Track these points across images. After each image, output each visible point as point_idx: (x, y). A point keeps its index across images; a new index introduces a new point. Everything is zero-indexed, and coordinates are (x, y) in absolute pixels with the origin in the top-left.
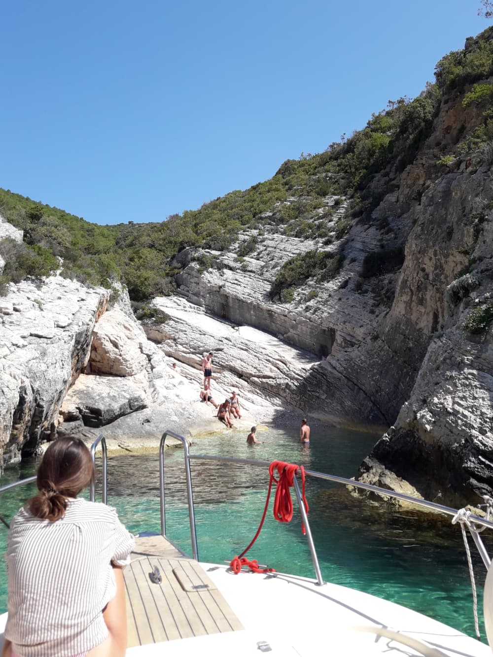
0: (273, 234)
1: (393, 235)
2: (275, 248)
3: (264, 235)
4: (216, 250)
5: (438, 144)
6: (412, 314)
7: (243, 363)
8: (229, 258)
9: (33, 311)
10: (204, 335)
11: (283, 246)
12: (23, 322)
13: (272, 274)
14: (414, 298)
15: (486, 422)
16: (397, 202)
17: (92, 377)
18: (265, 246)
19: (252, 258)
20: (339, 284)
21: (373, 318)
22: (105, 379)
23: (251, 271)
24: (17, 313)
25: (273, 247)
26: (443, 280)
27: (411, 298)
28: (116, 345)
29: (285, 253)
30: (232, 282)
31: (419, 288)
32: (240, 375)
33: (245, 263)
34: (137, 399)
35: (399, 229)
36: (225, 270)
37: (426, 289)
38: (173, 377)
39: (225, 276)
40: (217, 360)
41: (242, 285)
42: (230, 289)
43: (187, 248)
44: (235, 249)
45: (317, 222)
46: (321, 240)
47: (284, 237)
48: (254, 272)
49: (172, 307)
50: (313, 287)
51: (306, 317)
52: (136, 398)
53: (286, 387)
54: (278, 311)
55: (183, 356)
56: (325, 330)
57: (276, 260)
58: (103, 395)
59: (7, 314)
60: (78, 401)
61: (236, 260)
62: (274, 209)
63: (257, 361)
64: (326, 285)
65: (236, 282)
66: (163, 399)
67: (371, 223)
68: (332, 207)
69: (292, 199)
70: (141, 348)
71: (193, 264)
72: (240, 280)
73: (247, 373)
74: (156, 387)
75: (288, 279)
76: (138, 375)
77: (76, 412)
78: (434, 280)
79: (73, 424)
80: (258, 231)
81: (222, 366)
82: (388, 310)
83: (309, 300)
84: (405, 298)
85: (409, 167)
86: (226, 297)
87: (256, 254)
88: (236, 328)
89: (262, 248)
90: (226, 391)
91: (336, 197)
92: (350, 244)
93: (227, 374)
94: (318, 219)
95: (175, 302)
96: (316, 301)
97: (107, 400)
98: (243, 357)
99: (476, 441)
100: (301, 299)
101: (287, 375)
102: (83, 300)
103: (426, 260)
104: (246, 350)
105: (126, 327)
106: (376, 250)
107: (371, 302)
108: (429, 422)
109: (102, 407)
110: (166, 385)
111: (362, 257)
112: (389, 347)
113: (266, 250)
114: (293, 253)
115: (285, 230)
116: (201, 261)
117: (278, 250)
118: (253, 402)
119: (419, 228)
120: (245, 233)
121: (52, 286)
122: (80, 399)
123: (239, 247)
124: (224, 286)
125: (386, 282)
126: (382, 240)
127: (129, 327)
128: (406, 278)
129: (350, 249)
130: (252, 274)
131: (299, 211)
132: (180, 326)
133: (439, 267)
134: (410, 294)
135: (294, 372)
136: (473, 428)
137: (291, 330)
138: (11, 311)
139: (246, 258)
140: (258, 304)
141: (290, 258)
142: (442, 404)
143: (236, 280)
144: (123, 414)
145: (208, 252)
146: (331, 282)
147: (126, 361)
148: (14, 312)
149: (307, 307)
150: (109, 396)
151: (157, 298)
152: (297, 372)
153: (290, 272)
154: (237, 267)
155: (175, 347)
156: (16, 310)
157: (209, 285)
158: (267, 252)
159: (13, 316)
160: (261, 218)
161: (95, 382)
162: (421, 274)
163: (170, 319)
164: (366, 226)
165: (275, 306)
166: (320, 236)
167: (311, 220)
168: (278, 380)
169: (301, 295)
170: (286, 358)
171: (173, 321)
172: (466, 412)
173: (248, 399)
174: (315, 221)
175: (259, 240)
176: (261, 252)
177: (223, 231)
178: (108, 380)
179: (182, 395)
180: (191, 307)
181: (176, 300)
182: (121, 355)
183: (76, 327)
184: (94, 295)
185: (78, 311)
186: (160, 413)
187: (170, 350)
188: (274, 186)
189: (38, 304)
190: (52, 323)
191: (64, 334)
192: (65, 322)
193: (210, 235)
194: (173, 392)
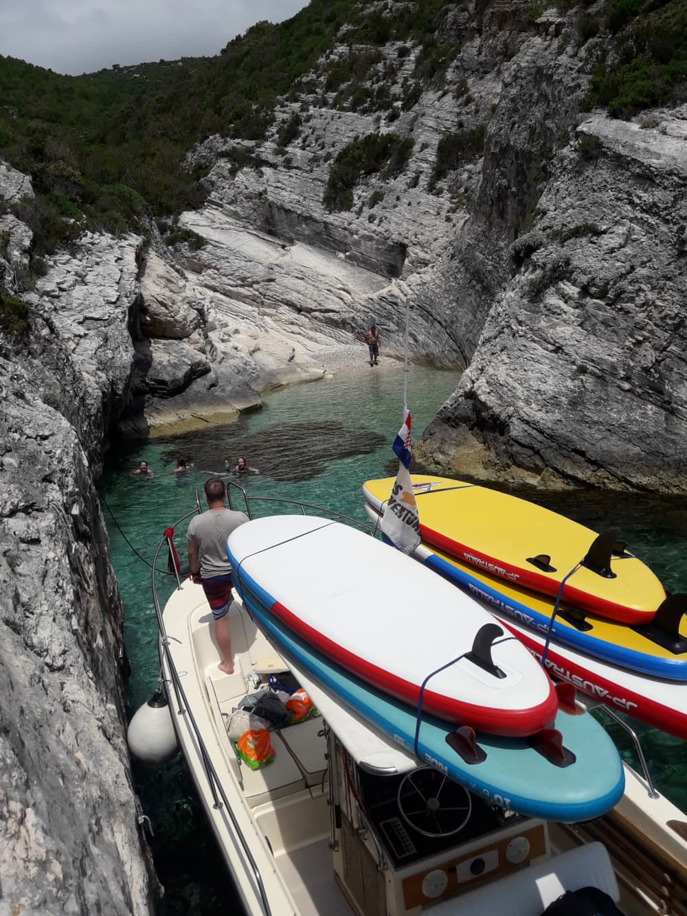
0: (320, 108)
1: (473, 107)
2: (325, 130)
3: (308, 111)
4: (249, 139)
7: (301, 296)
8: (267, 149)
9: (78, 287)
10: (251, 261)
11: (335, 127)
12: (75, 305)
14: (495, 209)
15: (532, 393)
16: (479, 55)
18: (311, 128)
19: (296, 147)
20: (409, 181)
21: (449, 229)
23: (296, 168)
24: (64, 293)
25: (321, 129)
27: (492, 208)
28: (165, 306)
29: (338, 137)
30: (274, 185)
31: (500, 198)
32: (299, 310)
33: (287, 156)
34: (199, 364)
35: (481, 97)
36: (264, 169)
37: (507, 199)
38: (227, 325)
39: (265, 177)
40: (270, 294)
41: (288, 189)
42: (273, 196)
43: (211, 138)
44: (273, 136)
45: (376, 86)
46: (384, 114)
47: (334, 111)
48: (301, 169)
49: (205, 226)
50: (377, 187)
51: (370, 230)
52: (197, 363)
53: (353, 321)
54: (336, 223)
55: (230, 290)
56: (393, 246)
57: (327, 149)
58: (164, 363)
59: (55, 297)
61: (277, 152)
62: (318, 68)
63: (316, 293)
64: (392, 183)
65: (279, 185)
66: (222, 355)
67: (446, 88)
68: (397, 60)
69: (341, 48)
70: (190, 303)
71: (221, 162)
72: (285, 182)
73: (307, 308)
74: (214, 342)
75: (345, 178)
76: (194, 335)
80: (300, 104)
81: (277, 300)
82: (468, 217)
83: (373, 206)
84: (484, 208)
86: (271, 206)
87: (300, 140)
88: (288, 247)
89: (307, 131)
90: (285, 330)
91: (399, 44)
92: (420, 120)
93: (284, 309)
94: (378, 80)
95: (207, 217)
96: (381, 207)
97: (169, 368)
98: (301, 289)
100: (364, 204)
101: (353, 308)
102: (120, 259)
103: (507, 163)
104: (302, 279)
105: (168, 280)
106: (453, 130)
107: (447, 205)
109: (167, 377)
110: (221, 337)
111: (435, 139)
113: (312, 133)
114: (349, 137)
115: (335, 101)
116: (231, 156)
117: (328, 134)
118: (316, 341)
120: (284, 109)
123: (278, 133)
124: (265, 191)
125: (465, 176)
126: (459, 114)
127: (172, 279)
128: (485, 183)
129: (420, 128)
130: (299, 172)
132: (219, 252)
133: (521, 173)
135: (360, 304)
137: (353, 249)
138: (58, 293)
139: (289, 149)
140: (311, 215)
141: (345, 145)
143: (279, 182)
144: (188, 382)
145: (239, 143)
146: (398, 179)
147: (180, 322)
148: (61, 294)
149: (370, 217)
150: (171, 365)
151: (185, 213)
152: (363, 303)
153: (347, 168)
154: (279, 163)
155: (219, 280)
156: (62, 290)
157: (246, 191)
158: (314, 137)
159: (62, 298)
160: (302, 84)
161: (151, 349)
163: (207, 243)
164: (440, 93)
165: (332, 217)
166: (383, 108)
167: (369, 84)
168: (342, 314)
169: (362, 199)
170: (351, 287)
171: (211, 246)
172: (516, 385)
173: (311, 339)
174: (373, 83)
175: (303, 119)
176: (307, 137)
177: (254, 107)
178: (164, 344)
179: (240, 346)
180: (229, 223)
181: (209, 215)
182: (172, 317)
183: (125, 299)
184: (128, 249)
185: (121, 277)
186: (222, 373)
187: (213, 283)
188: (315, 25)
189: (81, 279)
190: (102, 299)
191: (117, 310)
192: (114, 296)
193: (238, 116)
194: (230, 344)
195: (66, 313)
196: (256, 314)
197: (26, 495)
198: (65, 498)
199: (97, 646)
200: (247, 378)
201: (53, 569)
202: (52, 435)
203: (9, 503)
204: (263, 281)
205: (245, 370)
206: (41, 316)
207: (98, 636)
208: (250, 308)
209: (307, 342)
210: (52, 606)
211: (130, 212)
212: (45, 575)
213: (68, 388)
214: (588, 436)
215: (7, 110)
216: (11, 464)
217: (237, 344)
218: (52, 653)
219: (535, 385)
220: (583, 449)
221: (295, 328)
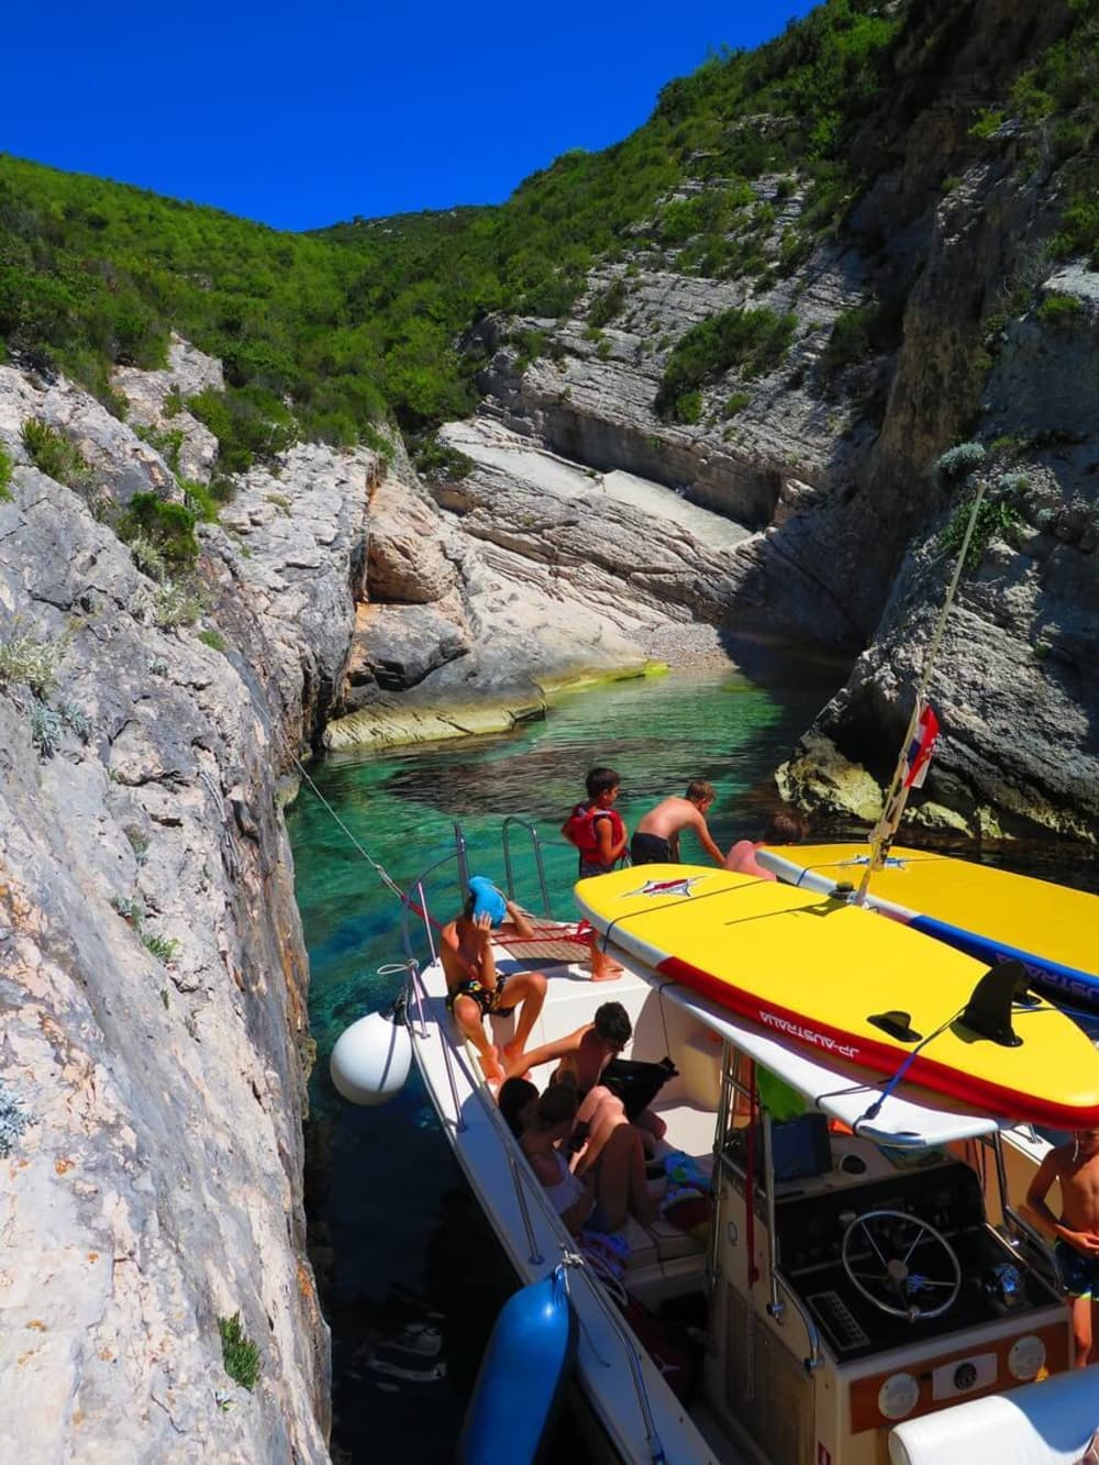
0: (656, 271)
2: (661, 304)
3: (638, 275)
4: (546, 317)
5: (982, 62)
6: (913, 451)
7: (615, 548)
8: (573, 331)
9: (278, 520)
10: (542, 495)
11: (678, 299)
12: (272, 545)
13: (655, 364)
14: (917, 420)
15: (963, 688)
16: (901, 191)
17: (376, 607)
18: (641, 300)
19: (618, 328)
20: (787, 379)
21: (849, 450)
22: (397, 610)
23: (615, 359)
24: (258, 528)
25: (655, 302)
26: (966, 390)
27: (913, 419)
28: (405, 553)
29: (681, 314)
30: (581, 383)
31: (926, 404)
32: (613, 569)
33: (603, 341)
34: (451, 641)
36: (568, 360)
37: (937, 403)
38: (499, 588)
39: (568, 372)
40: (569, 543)
41: (603, 389)
42: (580, 399)
43: (490, 315)
44: (582, 311)
45: (741, 240)
46: (751, 281)
47: (675, 276)
48: (623, 361)
49: (475, 443)
50: (738, 388)
51: (725, 451)
52: (449, 640)
53: (695, 587)
54: (674, 440)
55: (507, 538)
56: (761, 476)
57: (664, 332)
58: (400, 639)
59: (245, 533)
60: (364, 652)
61: (585, 337)
62: (655, 213)
63: (640, 542)
64: (761, 382)
65: (590, 383)
66: (489, 631)
67: (850, 241)
68: (774, 201)
69: (691, 185)
70: (443, 550)
71: (505, 351)
72: (598, 379)
73: (624, 565)
74: (476, 611)
75: (690, 375)
76: (446, 597)
77: (364, 670)
78: (951, 388)
79: (364, 689)
80: (625, 266)
81: (578, 554)
82: (876, 434)
83: (731, 416)
84: (903, 418)
85: (924, 114)
86: (574, 414)
87: (623, 319)
88: (598, 476)
89: (636, 305)
90: (589, 598)
91: (779, 177)
92: (808, 289)
93: (589, 567)
94: (745, 232)
95: (479, 431)
96: (744, 418)
97: (407, 646)
98: (615, 536)
99: (946, 716)
100: (717, 413)
101: (696, 566)
102: (343, 482)
103: (938, 349)
104: (619, 522)
105: (413, 516)
106: (858, 303)
108: (890, 687)
109: (402, 660)
110: (489, 604)
111: (829, 318)
112: (874, 509)
113: (642, 309)
114: (697, 314)
115: (678, 261)
116: (519, 341)
117: (667, 309)
118: (636, 617)
119: (928, 284)
120: (601, 273)
121: (292, 465)
122: (367, 649)
123: (589, 308)
124: (567, 393)
125: (874, 372)
126: (868, 280)
127: (419, 515)
128: (904, 380)
129: (807, 301)
130: (621, 366)
131: (706, 215)
132: (495, 482)
133: (959, 365)
134: (910, 411)
135: (708, 561)
136: (945, 696)
137: (700, 478)
138: (248, 527)
139: (606, 331)
140: (635, 427)
141: (692, 326)
142: (909, 660)
143: (590, 379)
144: (434, 667)
145: (532, 323)
146: (772, 376)
147: (426, 578)
148: (253, 529)
149: (727, 432)
150: (409, 641)
151: (446, 424)
152: (712, 560)
153: (693, 360)
154: (590, 351)
155: (491, 522)
156: (255, 523)
157: (539, 393)
158: (646, 313)
159: (255, 535)
160: (629, 235)
161: (382, 617)
162: (930, 374)
163: (476, 468)
164: (839, 250)
165: (667, 431)
166: (750, 272)
167: (731, 236)
168: (679, 575)
169: (716, 405)
170: (695, 534)
171: (481, 472)
172: (938, 674)
173: (628, 612)
174: (737, 236)
175: (629, 288)
176: (634, 313)
177: (556, 270)
178: (402, 611)
179: (518, 619)
180: (510, 439)
181: (482, 427)
182: (415, 570)
183: (346, 539)
184: (357, 468)
185: (343, 507)
186: (487, 656)
187: (482, 526)
188: (653, 152)
189: (283, 507)
190: (312, 538)
191: (333, 555)
192: (330, 534)
193: (531, 284)
194: (502, 615)
195: (259, 557)
196: (545, 574)
197: (166, 759)
198: (223, 774)
199: (259, 991)
200: (525, 667)
201: (198, 862)
202: (210, 684)
203: (139, 767)
204: (559, 525)
205: (523, 654)
206: (221, 554)
207: (262, 976)
208: (536, 565)
209: (621, 617)
210: (190, 909)
211: (363, 417)
212: (183, 867)
213: (253, 662)
214: (1048, 754)
215: (197, 280)
216: (147, 716)
217: (512, 616)
218: (182, 968)
219: (969, 674)
220: (1041, 775)
221: (605, 597)
